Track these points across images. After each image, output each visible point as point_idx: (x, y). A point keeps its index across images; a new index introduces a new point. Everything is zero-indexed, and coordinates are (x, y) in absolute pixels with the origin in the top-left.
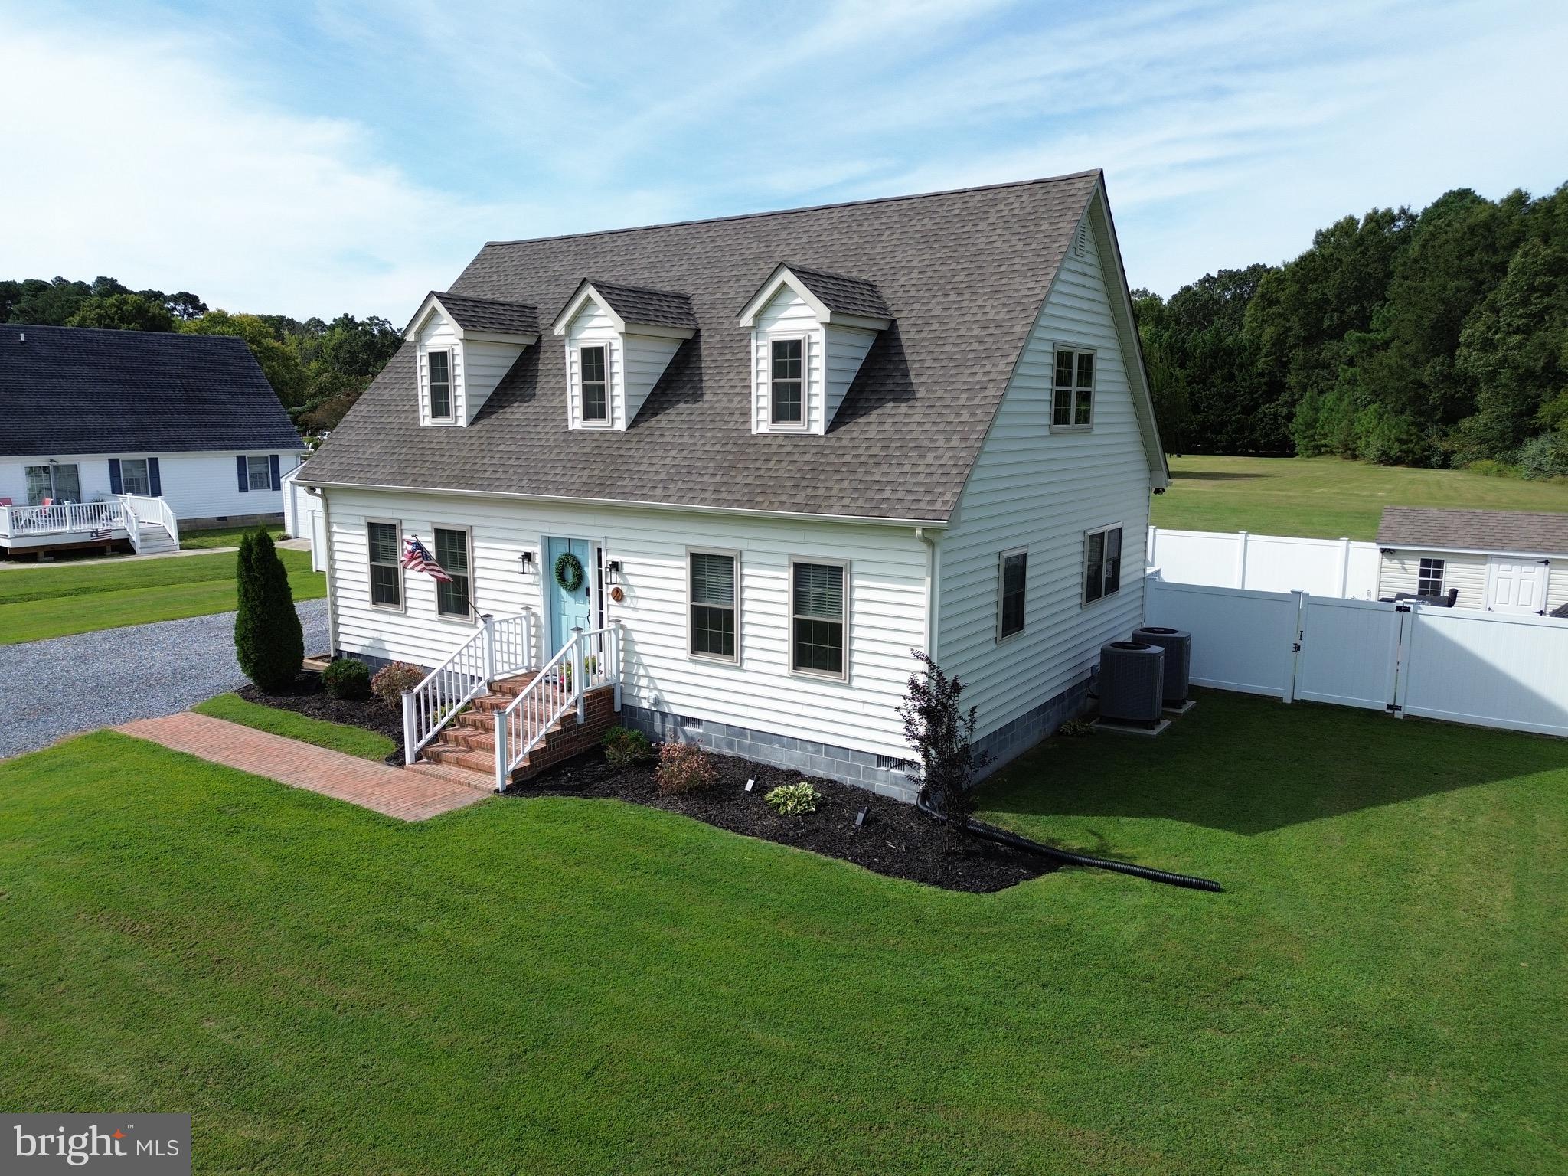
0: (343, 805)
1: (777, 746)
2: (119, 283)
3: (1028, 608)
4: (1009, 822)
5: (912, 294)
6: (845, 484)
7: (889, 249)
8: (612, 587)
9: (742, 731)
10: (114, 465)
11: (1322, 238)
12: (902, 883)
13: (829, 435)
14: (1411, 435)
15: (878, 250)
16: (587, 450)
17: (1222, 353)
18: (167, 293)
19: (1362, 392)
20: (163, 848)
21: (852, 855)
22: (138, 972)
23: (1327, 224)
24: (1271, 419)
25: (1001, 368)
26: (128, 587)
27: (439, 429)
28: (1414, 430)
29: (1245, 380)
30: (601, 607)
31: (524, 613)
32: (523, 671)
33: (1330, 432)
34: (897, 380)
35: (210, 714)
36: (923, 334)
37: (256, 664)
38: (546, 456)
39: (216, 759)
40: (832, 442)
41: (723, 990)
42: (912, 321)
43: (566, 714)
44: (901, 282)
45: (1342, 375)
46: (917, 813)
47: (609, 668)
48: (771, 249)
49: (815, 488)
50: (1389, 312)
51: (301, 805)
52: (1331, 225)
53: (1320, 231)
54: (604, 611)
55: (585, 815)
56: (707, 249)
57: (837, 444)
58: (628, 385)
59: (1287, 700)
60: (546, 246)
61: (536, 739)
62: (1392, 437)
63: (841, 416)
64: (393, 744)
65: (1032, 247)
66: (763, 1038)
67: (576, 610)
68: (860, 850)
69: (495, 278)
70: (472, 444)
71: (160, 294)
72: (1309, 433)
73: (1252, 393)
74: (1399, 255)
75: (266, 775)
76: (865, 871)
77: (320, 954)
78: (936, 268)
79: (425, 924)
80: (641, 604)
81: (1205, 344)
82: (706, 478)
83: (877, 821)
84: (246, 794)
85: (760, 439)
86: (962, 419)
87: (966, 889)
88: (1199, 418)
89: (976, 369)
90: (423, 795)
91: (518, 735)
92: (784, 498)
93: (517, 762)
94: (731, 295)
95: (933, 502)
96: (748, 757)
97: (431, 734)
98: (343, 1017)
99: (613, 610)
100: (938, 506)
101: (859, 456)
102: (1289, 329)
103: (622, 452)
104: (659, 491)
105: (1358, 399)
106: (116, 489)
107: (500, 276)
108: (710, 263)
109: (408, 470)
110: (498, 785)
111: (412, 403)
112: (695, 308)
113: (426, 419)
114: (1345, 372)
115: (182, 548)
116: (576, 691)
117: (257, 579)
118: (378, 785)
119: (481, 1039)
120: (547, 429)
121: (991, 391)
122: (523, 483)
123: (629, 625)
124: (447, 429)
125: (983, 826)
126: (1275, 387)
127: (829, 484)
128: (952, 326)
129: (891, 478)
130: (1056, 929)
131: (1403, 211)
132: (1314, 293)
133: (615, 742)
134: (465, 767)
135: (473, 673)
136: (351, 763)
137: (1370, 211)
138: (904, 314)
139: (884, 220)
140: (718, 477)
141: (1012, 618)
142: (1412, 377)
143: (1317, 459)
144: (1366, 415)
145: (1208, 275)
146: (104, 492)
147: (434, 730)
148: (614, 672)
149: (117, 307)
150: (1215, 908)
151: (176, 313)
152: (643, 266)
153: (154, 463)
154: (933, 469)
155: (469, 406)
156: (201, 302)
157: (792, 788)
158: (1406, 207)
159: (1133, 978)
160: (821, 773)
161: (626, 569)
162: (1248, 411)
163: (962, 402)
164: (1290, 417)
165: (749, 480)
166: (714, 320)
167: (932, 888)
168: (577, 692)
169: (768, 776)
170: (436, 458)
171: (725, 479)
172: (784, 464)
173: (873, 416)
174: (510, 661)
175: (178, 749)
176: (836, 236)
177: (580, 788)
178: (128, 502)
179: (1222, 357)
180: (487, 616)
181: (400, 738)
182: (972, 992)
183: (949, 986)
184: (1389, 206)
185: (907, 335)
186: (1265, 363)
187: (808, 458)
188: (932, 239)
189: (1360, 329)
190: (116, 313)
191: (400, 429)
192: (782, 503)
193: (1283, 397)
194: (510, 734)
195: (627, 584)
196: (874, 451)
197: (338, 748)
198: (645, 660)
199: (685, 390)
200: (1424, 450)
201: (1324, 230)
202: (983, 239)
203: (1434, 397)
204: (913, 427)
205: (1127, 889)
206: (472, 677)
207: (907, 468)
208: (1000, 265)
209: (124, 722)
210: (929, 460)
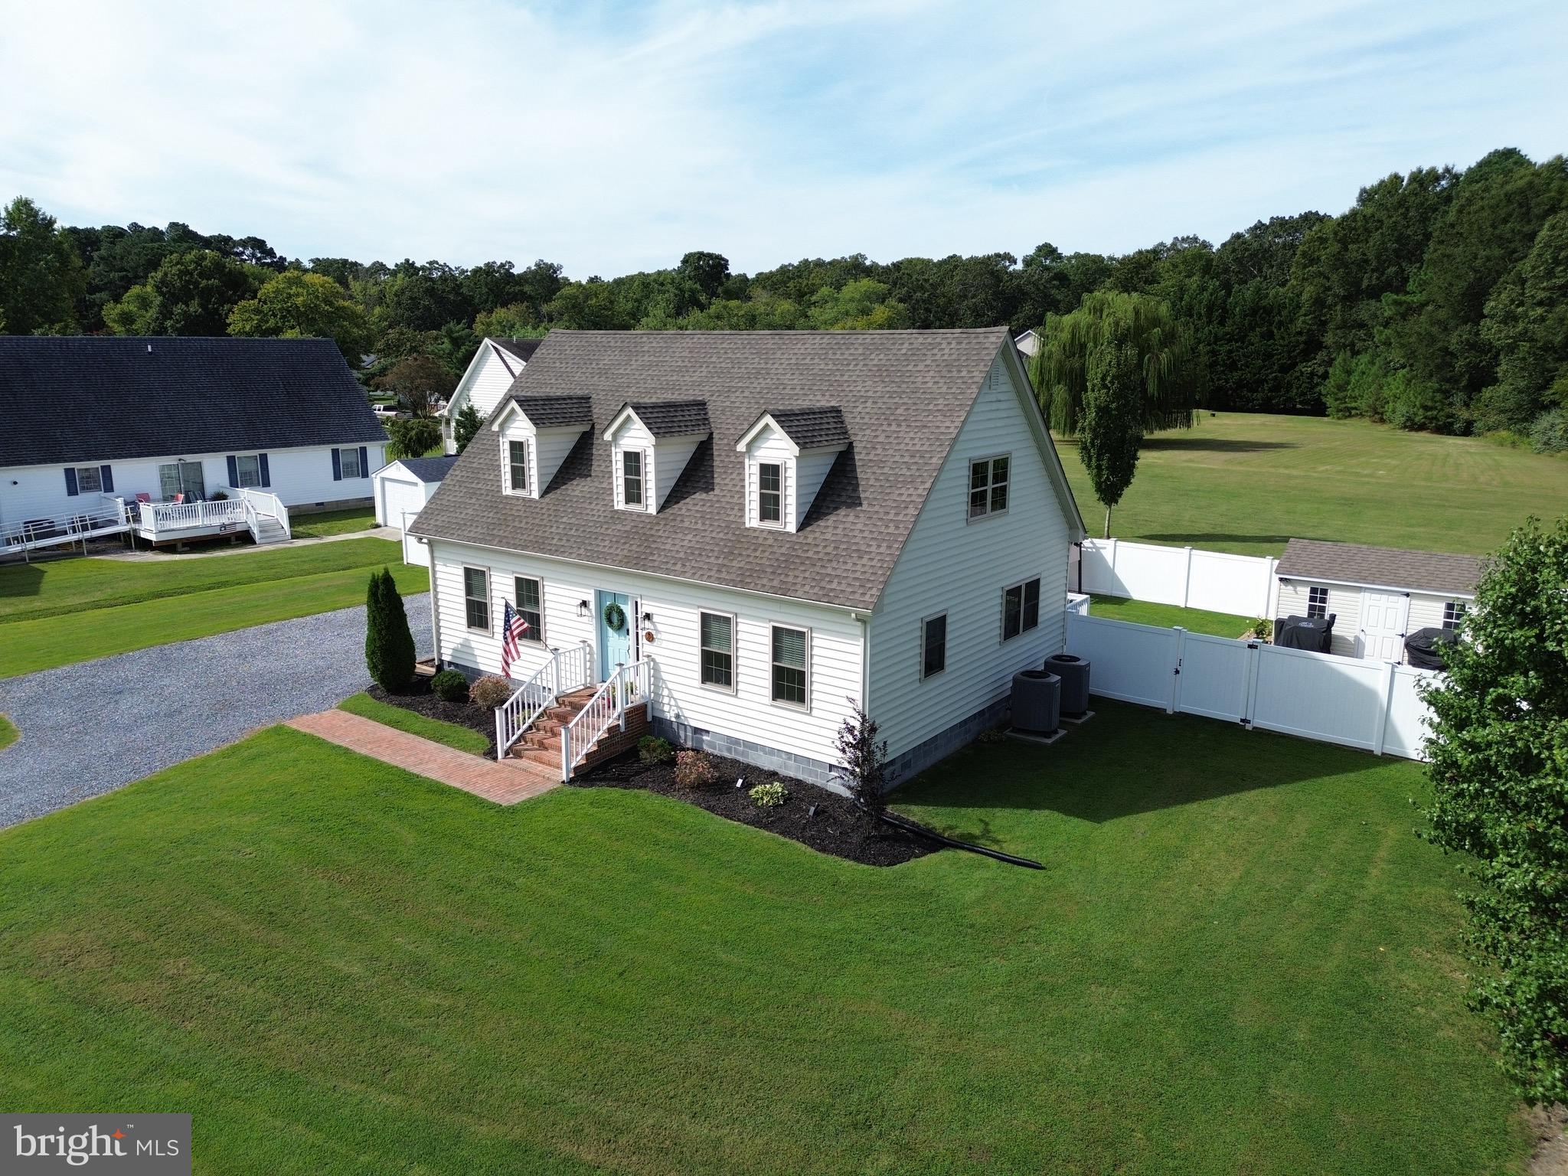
0: (458, 791)
1: (762, 753)
2: (191, 228)
3: (948, 654)
4: (918, 814)
5: (866, 420)
6: (807, 575)
7: (854, 378)
8: (644, 633)
9: (737, 741)
10: (231, 461)
11: (1367, 196)
12: (832, 858)
13: (799, 534)
14: (1436, 402)
15: (846, 378)
16: (628, 528)
17: (1261, 311)
18: (236, 238)
19: (1396, 356)
20: (344, 822)
21: (803, 837)
22: (349, 906)
23: (1371, 181)
24: (1308, 378)
25: (919, 492)
26: (258, 581)
27: (518, 498)
28: (1439, 396)
29: (1283, 338)
30: (638, 644)
31: (582, 645)
32: (582, 687)
33: (1359, 395)
34: (849, 493)
35: (351, 712)
36: (871, 457)
37: (382, 673)
38: (598, 530)
39: (364, 751)
40: (800, 540)
41: (704, 927)
42: (863, 444)
43: (612, 725)
44: (859, 409)
45: (1377, 336)
46: (853, 807)
47: (643, 689)
48: (768, 366)
49: (787, 575)
50: (1426, 274)
51: (429, 791)
52: (1375, 182)
53: (1365, 188)
54: (640, 646)
55: (624, 803)
56: (721, 360)
57: (805, 542)
58: (658, 480)
59: (1170, 712)
60: (598, 339)
61: (591, 744)
62: (1417, 403)
63: (807, 521)
64: (487, 740)
65: (953, 391)
66: (722, 956)
67: (619, 645)
68: (808, 834)
69: (558, 364)
70: (543, 514)
71: (229, 238)
72: (1341, 395)
73: (1289, 352)
74: (1439, 217)
75: (401, 766)
76: (809, 849)
77: (457, 898)
78: (885, 400)
79: (521, 880)
80: (665, 644)
81: (1245, 302)
82: (712, 560)
83: (824, 812)
84: (391, 781)
85: (751, 531)
86: (889, 531)
87: (874, 864)
88: (1236, 375)
89: (903, 491)
90: (512, 785)
91: (577, 740)
92: (765, 581)
93: (578, 760)
94: (737, 405)
95: (864, 594)
96: (741, 759)
97: (515, 737)
98: (476, 938)
99: (646, 648)
100: (867, 598)
101: (818, 552)
102: (1329, 289)
103: (653, 532)
104: (678, 567)
105: (1391, 361)
106: (234, 484)
107: (561, 363)
108: (723, 373)
109: (495, 532)
110: (564, 778)
111: (496, 473)
112: (710, 412)
113: (507, 490)
114: (1380, 334)
115: (294, 537)
116: (619, 708)
117: (383, 609)
118: (480, 775)
119: (558, 953)
120: (598, 507)
121: (912, 511)
122: (582, 551)
123: (658, 659)
124: (524, 499)
125: (897, 818)
126: (1313, 345)
127: (797, 573)
128: (891, 452)
129: (838, 572)
130: (923, 894)
131: (1447, 170)
132: (1354, 253)
133: (648, 748)
134: (541, 762)
135: (545, 685)
136: (459, 757)
137: (1414, 170)
138: (858, 438)
139: (852, 351)
140: (721, 559)
141: (934, 661)
142: (1440, 344)
143: (1347, 421)
144: (1395, 380)
145: (1259, 222)
146: (224, 485)
147: (518, 733)
148: (647, 691)
149: (196, 262)
150: (1034, 881)
151: (245, 257)
152: (672, 368)
153: (264, 458)
154: (866, 569)
155: (540, 483)
156: (269, 246)
157: (768, 786)
158: (1450, 166)
159: (962, 926)
160: (792, 774)
161: (655, 619)
162: (1285, 369)
163: (891, 517)
164: (1325, 376)
165: (742, 565)
166: (723, 426)
167: (851, 863)
168: (620, 710)
169: (755, 775)
170: (516, 524)
171: (726, 562)
172: (767, 554)
173: (832, 518)
174: (573, 680)
175: (337, 742)
176: (816, 361)
177: (623, 781)
178: (245, 494)
179: (1262, 313)
180: (556, 649)
181: (492, 736)
182: (857, 932)
183: (844, 928)
184: (1434, 165)
185: (860, 457)
186: (1304, 322)
187: (783, 550)
188: (885, 374)
189: (1397, 291)
190: (196, 269)
191: (487, 495)
192: (764, 586)
193: (1321, 355)
194: (572, 739)
195: (656, 630)
196: (829, 550)
197: (448, 744)
198: (670, 685)
199: (700, 484)
200: (1448, 417)
201: (1368, 187)
202: (920, 379)
203: (1460, 364)
204: (856, 533)
205: (981, 866)
206: (544, 688)
207: (848, 567)
208: (929, 404)
209: (291, 718)
210: (864, 561)
